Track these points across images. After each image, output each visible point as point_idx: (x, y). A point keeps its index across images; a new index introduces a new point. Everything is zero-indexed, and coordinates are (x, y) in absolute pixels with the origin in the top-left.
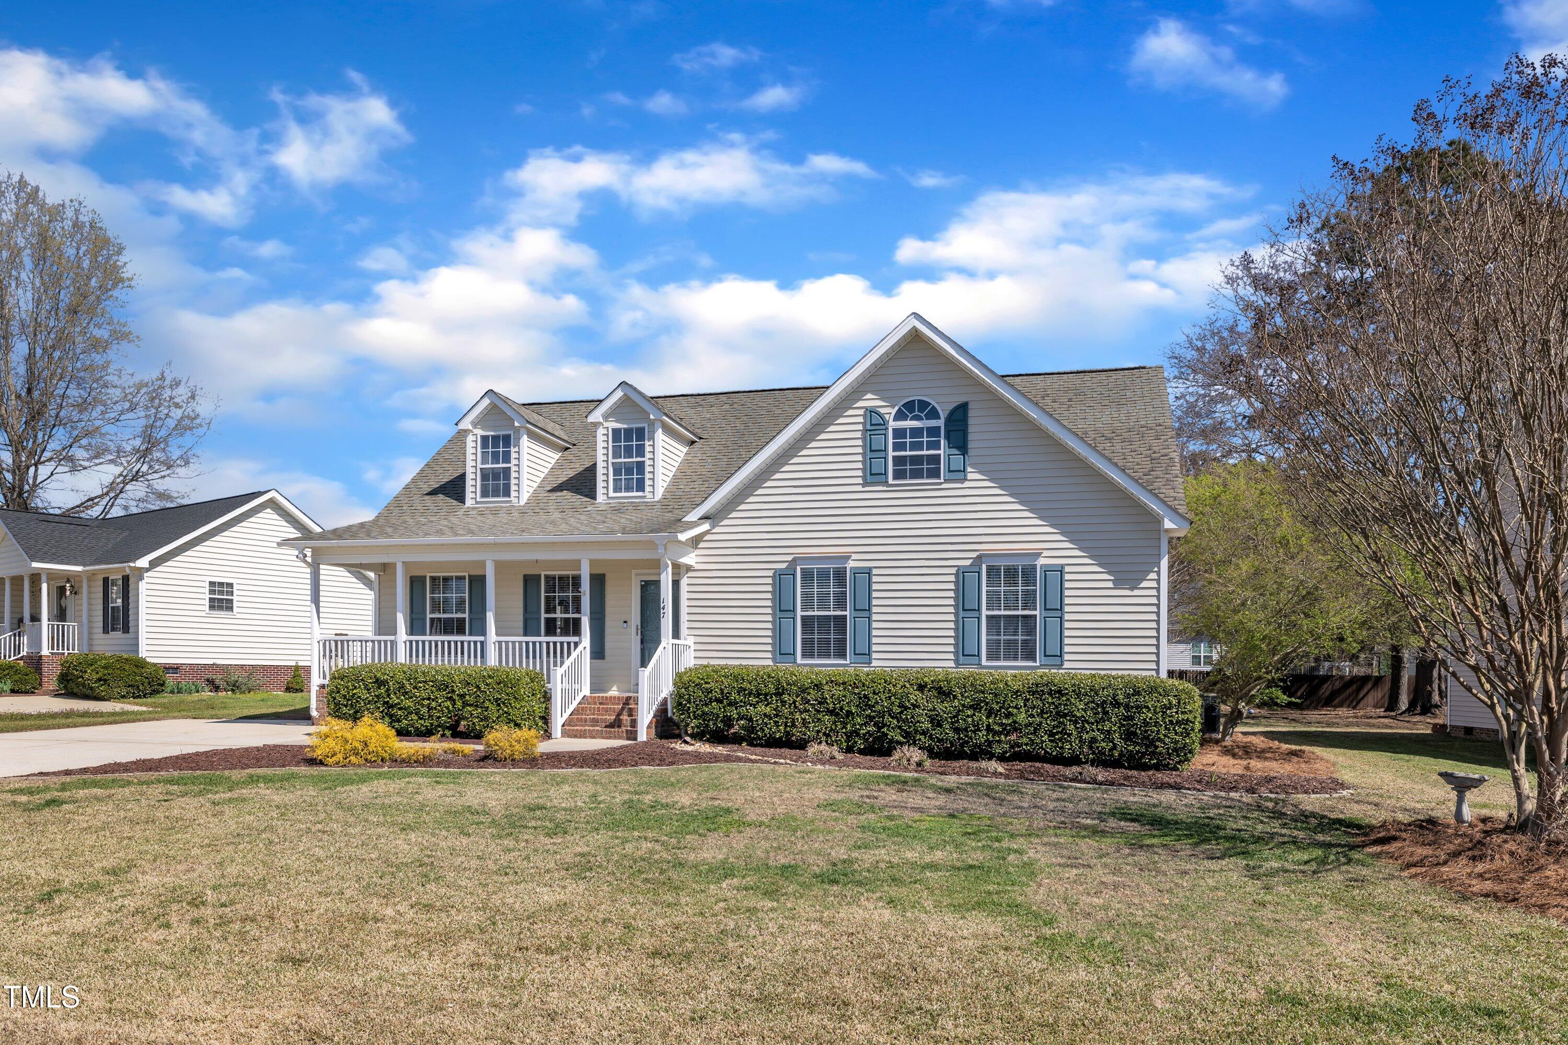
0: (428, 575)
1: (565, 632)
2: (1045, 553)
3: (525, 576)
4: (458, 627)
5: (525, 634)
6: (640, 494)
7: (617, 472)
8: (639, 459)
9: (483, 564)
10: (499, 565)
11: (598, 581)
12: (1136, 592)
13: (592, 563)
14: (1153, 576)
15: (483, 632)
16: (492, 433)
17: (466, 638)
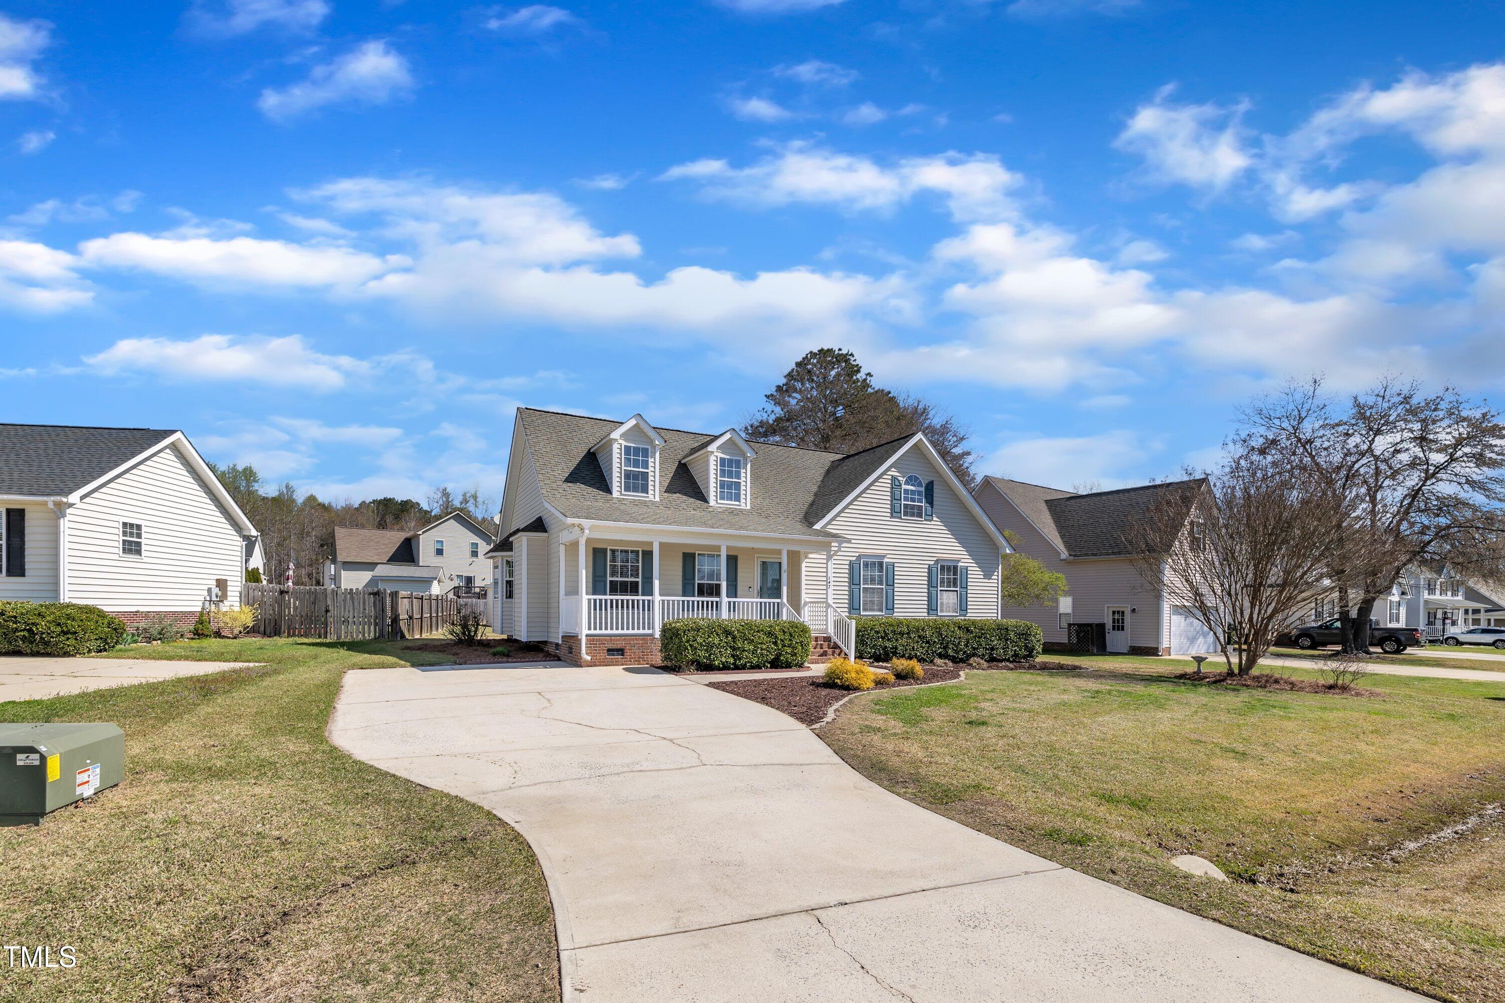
0: (609, 548)
1: (710, 594)
2: (963, 560)
3: (684, 553)
4: (633, 588)
5: (684, 595)
6: (737, 503)
7: (722, 486)
8: (736, 480)
9: (651, 544)
10: (662, 545)
11: (733, 561)
12: (991, 581)
13: (728, 548)
14: (996, 573)
15: (651, 594)
16: (634, 445)
17: (640, 598)
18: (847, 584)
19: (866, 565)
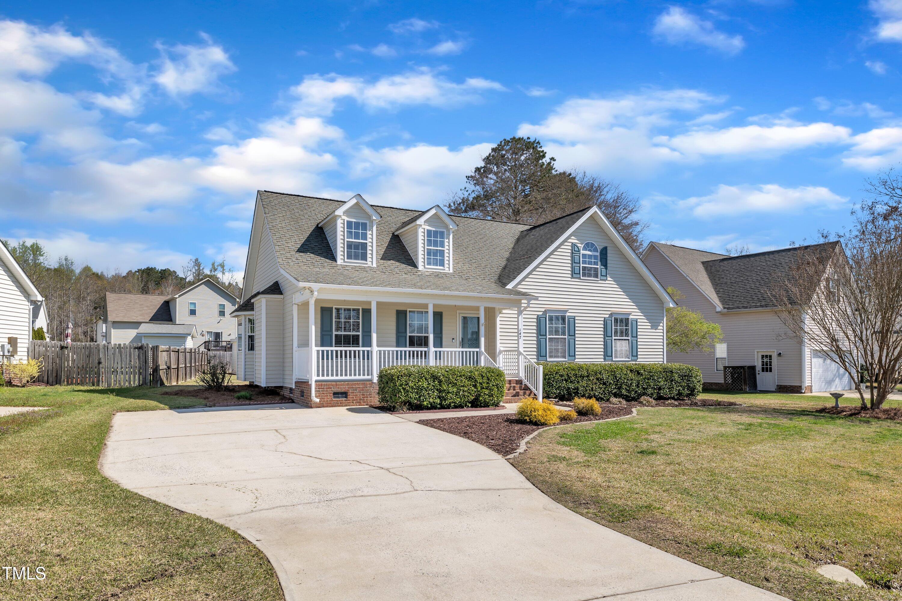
0: (334, 307)
1: (420, 345)
2: (633, 314)
3: (397, 311)
4: (354, 341)
5: (398, 345)
6: (442, 268)
7: (429, 253)
8: (441, 249)
9: (370, 303)
11: (438, 316)
13: (435, 306)
14: (661, 325)
15: (370, 345)
16: (355, 220)
18: (535, 335)
19: (551, 319)
